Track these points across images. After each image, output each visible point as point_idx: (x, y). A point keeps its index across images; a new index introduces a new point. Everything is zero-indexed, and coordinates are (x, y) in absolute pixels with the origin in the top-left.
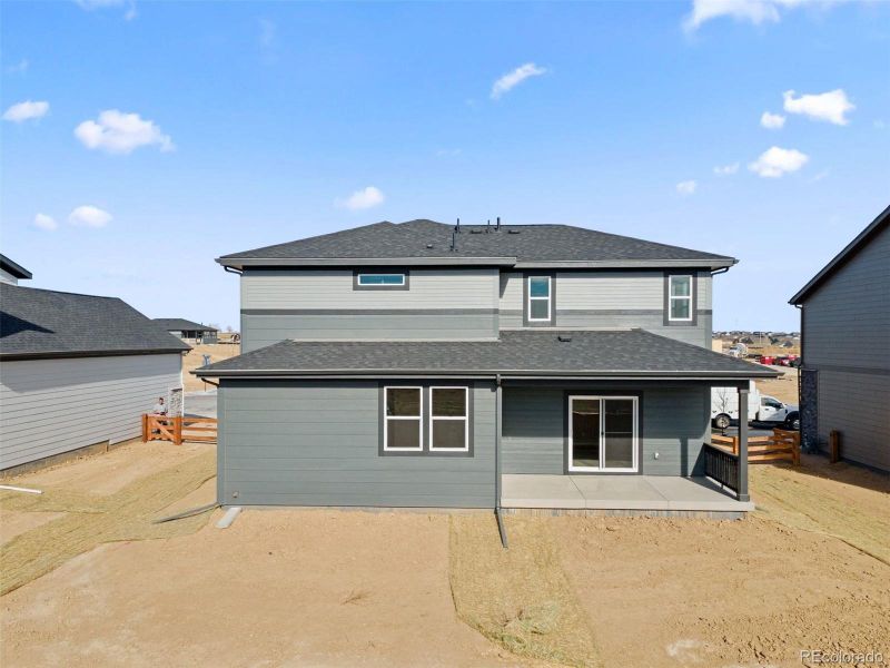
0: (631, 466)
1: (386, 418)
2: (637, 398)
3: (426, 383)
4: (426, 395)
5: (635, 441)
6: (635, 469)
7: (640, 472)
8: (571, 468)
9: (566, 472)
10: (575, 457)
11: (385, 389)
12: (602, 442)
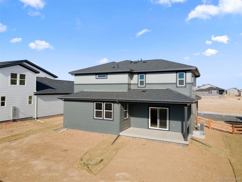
0: (166, 128)
1: (95, 110)
2: (168, 108)
3: (103, 102)
4: (104, 105)
5: (168, 121)
6: (167, 129)
7: (169, 130)
8: (150, 127)
9: (148, 128)
10: (151, 124)
11: (95, 103)
12: (158, 121)
